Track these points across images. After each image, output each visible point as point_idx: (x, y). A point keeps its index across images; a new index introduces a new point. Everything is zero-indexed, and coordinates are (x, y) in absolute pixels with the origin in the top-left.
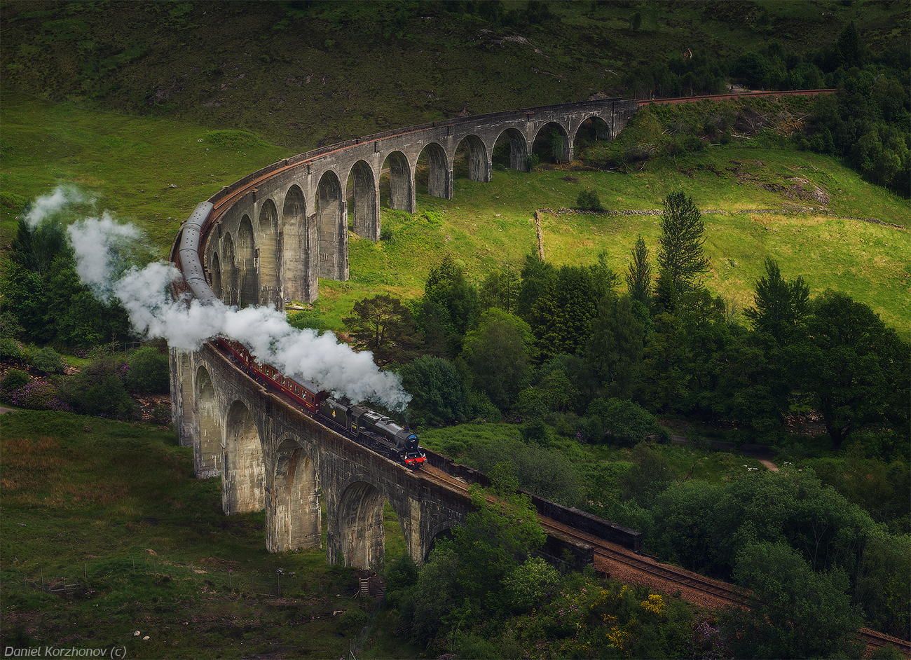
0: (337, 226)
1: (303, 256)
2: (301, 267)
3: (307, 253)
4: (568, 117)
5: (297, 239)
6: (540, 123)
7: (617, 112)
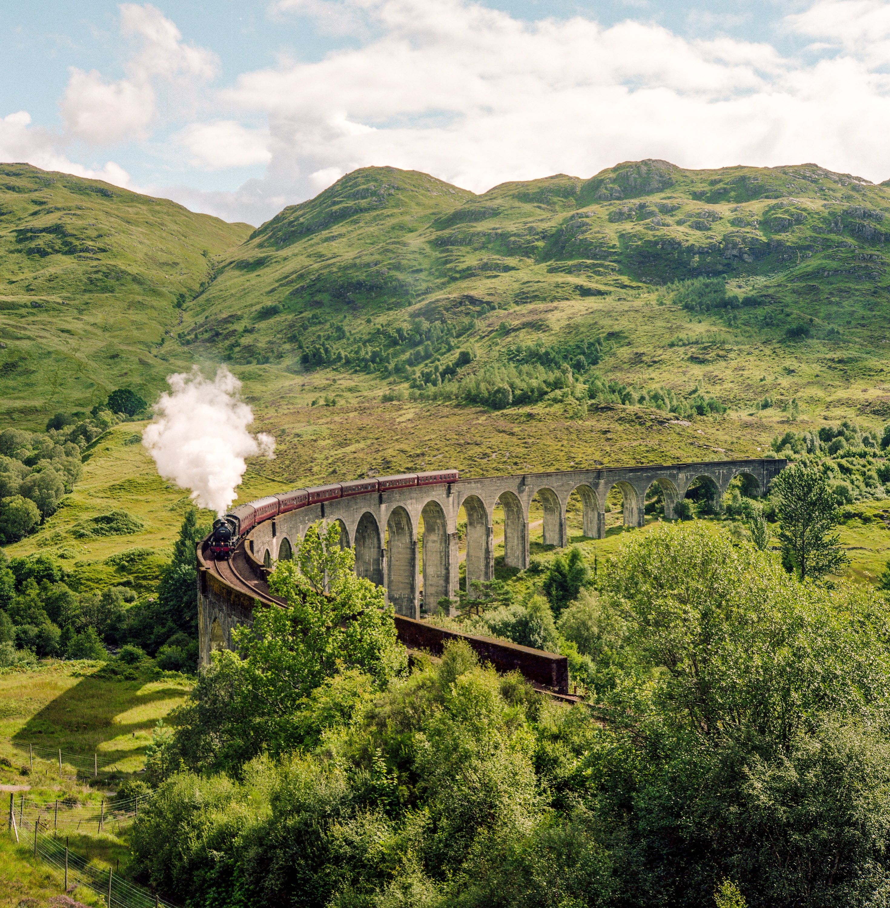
0: (484, 551)
1: (444, 572)
2: (442, 582)
3: (447, 569)
4: (719, 473)
5: (439, 556)
6: (691, 475)
7: (767, 470)
